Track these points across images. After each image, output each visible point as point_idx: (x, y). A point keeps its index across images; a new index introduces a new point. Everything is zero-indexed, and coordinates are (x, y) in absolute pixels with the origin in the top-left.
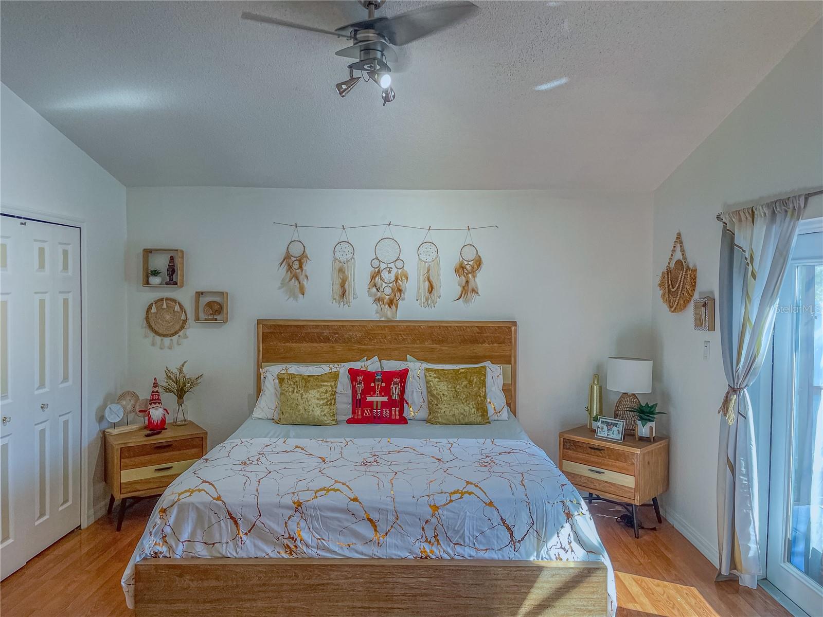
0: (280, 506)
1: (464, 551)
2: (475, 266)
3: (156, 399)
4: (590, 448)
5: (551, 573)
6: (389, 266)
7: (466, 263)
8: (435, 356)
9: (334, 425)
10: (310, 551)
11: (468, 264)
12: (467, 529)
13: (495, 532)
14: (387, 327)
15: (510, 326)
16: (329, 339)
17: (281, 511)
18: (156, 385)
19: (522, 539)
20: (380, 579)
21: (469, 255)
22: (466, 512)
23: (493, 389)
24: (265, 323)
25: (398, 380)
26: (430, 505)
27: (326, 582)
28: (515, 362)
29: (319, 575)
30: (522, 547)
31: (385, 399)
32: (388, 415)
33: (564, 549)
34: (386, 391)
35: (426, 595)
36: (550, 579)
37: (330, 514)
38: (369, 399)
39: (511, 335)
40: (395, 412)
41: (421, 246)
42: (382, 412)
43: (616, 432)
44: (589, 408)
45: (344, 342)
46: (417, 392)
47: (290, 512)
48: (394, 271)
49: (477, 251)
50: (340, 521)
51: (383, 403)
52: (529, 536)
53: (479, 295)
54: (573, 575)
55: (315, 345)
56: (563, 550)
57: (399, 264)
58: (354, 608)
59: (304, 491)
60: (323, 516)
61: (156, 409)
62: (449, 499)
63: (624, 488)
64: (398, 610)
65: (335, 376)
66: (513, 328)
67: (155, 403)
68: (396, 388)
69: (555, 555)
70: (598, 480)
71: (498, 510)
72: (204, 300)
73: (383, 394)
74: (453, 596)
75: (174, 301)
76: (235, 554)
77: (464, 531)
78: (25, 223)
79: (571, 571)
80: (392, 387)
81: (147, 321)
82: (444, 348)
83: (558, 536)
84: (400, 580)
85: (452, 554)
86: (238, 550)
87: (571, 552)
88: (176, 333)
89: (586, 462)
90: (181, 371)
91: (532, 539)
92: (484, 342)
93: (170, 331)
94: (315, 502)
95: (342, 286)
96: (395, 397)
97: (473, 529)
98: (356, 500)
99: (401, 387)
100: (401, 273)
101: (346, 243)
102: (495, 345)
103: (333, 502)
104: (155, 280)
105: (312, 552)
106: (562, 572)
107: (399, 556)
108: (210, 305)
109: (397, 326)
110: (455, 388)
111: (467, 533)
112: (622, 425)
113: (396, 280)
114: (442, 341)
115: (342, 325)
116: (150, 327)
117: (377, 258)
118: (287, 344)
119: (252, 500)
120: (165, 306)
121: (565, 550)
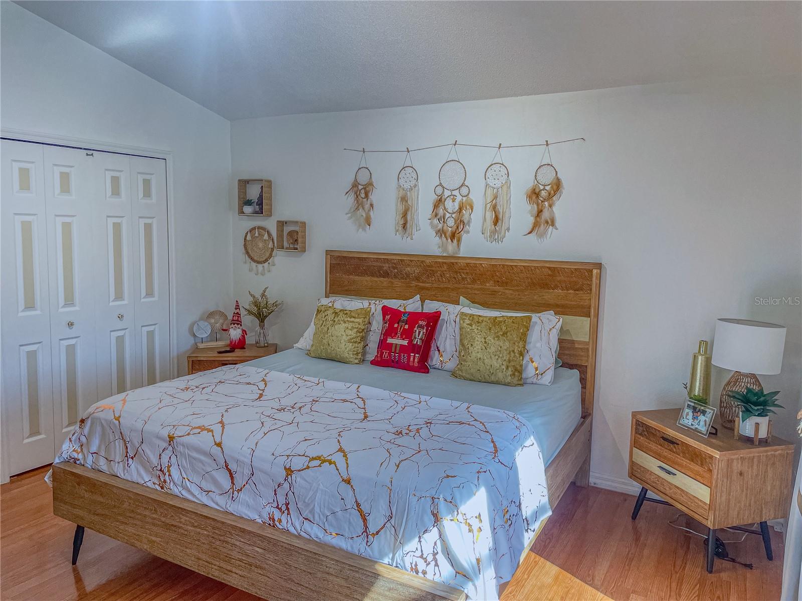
0: (159, 437)
1: (312, 529)
2: (552, 192)
3: (235, 321)
4: (663, 438)
5: (388, 585)
6: (454, 193)
7: (542, 187)
8: (498, 300)
9: (356, 364)
10: (176, 489)
11: (544, 189)
12: (318, 504)
13: (348, 516)
14: (445, 263)
15: (591, 268)
16: (388, 274)
17: (158, 442)
18: (237, 307)
19: (377, 533)
20: (221, 536)
21: (547, 178)
22: (319, 484)
23: (538, 345)
24: (333, 254)
25: (424, 323)
26: (285, 468)
27: (177, 524)
28: (597, 315)
29: (172, 516)
30: (375, 542)
31: (405, 343)
32: (405, 360)
33: (425, 560)
34: (408, 334)
35: (261, 568)
36: (387, 593)
37: (195, 455)
38: (390, 341)
39: (591, 281)
40: (415, 358)
41: (490, 169)
42: (399, 356)
43: (702, 423)
44: (688, 385)
45: (402, 278)
46: (450, 339)
47: (165, 445)
48: (459, 198)
49: (556, 172)
50: (203, 464)
51: (401, 346)
52: (386, 532)
53: (557, 229)
54: (414, 597)
55: (376, 279)
56: (423, 561)
57: (464, 191)
58: (199, 559)
59: (184, 425)
60: (191, 457)
61: (235, 330)
62: (306, 464)
63: (697, 501)
64: (236, 576)
65: (366, 314)
66: (595, 271)
67: (234, 324)
68: (419, 332)
69: (411, 564)
70: (669, 483)
71: (354, 490)
72: (287, 229)
73: (404, 337)
74: (286, 578)
75: (264, 229)
76: (122, 475)
77: (314, 505)
78: (92, 155)
79: (411, 590)
80: (416, 331)
81: (245, 247)
82: (507, 291)
83: (420, 541)
84: (238, 543)
85: (299, 529)
86: (125, 472)
87: (435, 566)
88: (266, 260)
89: (658, 456)
90: (263, 295)
91: (387, 535)
92: (556, 287)
93: (263, 258)
94: (186, 439)
95: (405, 215)
96: (417, 341)
97: (324, 506)
98: (219, 445)
99: (427, 330)
100: (466, 201)
101: (411, 168)
102: (571, 291)
103: (199, 442)
104: (248, 209)
105: (176, 490)
106: (400, 588)
107: (249, 517)
108: (291, 234)
109: (456, 263)
110: (485, 339)
111: (317, 509)
112: (711, 414)
113: (460, 209)
114: (507, 283)
115: (401, 260)
116: (247, 253)
117: (441, 184)
118: (351, 277)
119: (139, 425)
120: (257, 235)
121: (426, 562)
